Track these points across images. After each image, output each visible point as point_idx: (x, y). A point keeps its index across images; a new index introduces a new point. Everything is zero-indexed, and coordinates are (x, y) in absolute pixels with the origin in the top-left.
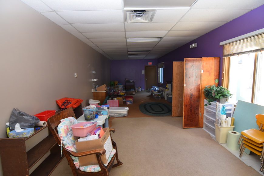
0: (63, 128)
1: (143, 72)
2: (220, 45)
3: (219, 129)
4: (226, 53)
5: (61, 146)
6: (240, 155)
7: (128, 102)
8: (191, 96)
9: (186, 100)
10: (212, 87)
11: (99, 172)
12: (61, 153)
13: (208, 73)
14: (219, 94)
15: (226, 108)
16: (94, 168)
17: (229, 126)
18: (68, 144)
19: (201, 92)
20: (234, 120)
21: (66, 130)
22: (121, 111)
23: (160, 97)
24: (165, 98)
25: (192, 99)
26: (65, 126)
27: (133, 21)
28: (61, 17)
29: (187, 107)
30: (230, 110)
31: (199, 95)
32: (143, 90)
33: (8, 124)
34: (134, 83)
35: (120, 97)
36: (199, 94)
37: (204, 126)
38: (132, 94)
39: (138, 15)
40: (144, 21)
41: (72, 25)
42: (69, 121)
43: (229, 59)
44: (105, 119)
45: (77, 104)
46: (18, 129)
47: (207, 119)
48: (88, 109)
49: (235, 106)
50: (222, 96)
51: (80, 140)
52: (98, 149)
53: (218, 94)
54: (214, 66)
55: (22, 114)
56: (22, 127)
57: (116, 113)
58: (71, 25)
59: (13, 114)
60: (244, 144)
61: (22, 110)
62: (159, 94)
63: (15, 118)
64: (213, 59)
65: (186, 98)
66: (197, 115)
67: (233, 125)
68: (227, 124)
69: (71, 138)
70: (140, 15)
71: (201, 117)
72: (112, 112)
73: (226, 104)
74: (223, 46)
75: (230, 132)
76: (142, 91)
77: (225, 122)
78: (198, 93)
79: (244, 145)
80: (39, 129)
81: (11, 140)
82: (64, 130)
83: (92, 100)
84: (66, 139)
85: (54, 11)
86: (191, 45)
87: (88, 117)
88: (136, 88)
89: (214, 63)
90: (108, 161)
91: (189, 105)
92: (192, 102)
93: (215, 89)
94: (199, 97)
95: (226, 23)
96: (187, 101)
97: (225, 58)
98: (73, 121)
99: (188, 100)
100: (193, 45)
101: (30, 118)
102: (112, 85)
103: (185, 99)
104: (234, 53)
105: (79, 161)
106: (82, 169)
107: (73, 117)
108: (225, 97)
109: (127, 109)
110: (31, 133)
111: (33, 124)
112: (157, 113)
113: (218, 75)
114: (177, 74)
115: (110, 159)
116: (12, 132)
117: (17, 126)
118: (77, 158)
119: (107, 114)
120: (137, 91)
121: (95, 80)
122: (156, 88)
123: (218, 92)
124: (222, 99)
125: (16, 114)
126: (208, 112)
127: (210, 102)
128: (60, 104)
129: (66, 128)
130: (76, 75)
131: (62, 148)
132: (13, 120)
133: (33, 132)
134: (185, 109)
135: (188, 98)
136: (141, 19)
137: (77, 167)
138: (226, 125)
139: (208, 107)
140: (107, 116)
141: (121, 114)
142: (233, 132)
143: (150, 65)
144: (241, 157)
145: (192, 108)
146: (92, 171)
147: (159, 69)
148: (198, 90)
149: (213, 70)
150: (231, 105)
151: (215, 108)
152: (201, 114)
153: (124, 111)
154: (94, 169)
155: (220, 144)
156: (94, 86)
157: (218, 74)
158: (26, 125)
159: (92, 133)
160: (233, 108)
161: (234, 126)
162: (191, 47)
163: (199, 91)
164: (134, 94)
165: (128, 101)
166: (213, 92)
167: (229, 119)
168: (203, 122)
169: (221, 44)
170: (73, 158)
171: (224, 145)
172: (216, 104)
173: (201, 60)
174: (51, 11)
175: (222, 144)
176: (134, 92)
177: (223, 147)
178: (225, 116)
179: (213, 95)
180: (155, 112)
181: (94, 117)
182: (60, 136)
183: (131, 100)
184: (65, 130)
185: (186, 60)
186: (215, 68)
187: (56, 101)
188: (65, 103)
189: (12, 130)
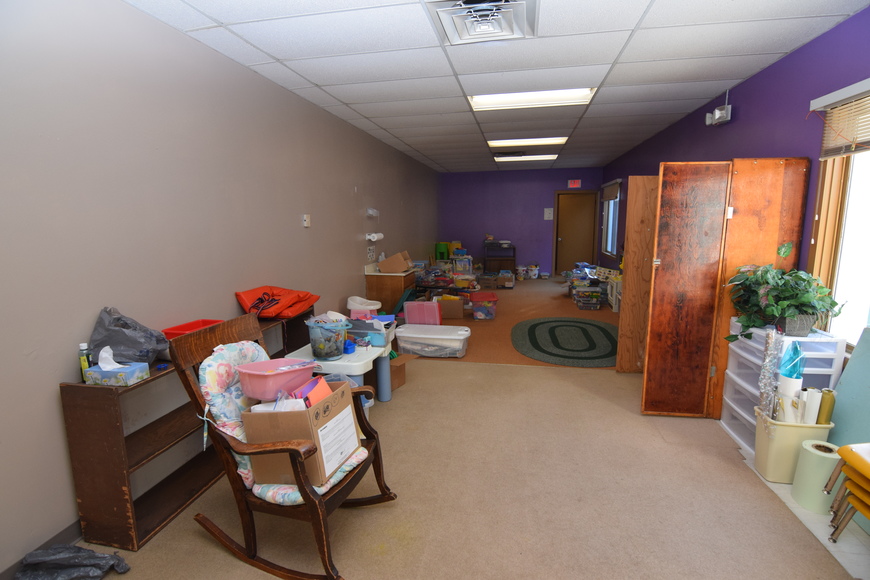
0: (214, 368)
1: (549, 214)
2: (811, 109)
3: (767, 427)
4: (832, 140)
5: (205, 418)
6: (832, 535)
7: (480, 313)
8: (681, 303)
9: (660, 315)
10: (759, 273)
11: (299, 506)
12: (205, 439)
13: (754, 221)
14: (785, 299)
15: (805, 354)
16: (283, 492)
17: (811, 420)
18: (226, 416)
19: (722, 290)
20: (833, 402)
21: (225, 376)
22: (443, 339)
23: (594, 300)
24: (612, 307)
25: (684, 313)
26: (221, 365)
27: (467, 39)
28: (247, 42)
29: (660, 340)
30: (829, 362)
31: (713, 300)
32: (545, 274)
33: (84, 346)
34: (514, 249)
35: (457, 295)
36: (713, 297)
37: (725, 413)
38: (504, 287)
39: (480, 16)
40: (506, 34)
41: (285, 65)
42: (236, 353)
43: (847, 164)
44: (374, 357)
45: (298, 306)
46: (107, 361)
47: (738, 391)
48: (320, 324)
49: (849, 348)
50: (797, 307)
51: (258, 409)
52: (295, 441)
53: (778, 299)
54: (780, 194)
55: (126, 325)
56: (119, 358)
57: (428, 345)
58: (281, 63)
59: (100, 323)
60: (850, 493)
61: (127, 313)
62: (593, 292)
63: (105, 333)
64: (777, 166)
65: (658, 309)
66: (701, 374)
67: (828, 421)
68: (799, 414)
69: (239, 402)
70: (488, 16)
71: (714, 380)
72: (414, 340)
73: (810, 338)
74: (822, 115)
75: (808, 445)
76: (540, 277)
77: (795, 405)
78: (708, 292)
79: (850, 499)
80: (165, 369)
81: (90, 388)
82: (217, 377)
83: (358, 299)
84: (218, 401)
85: (221, 25)
86: (708, 115)
87: (321, 346)
88: (521, 269)
89: (781, 182)
90: (333, 481)
91: (672, 333)
92: (683, 325)
93: (771, 281)
94: (709, 308)
95: (840, 19)
96: (664, 319)
97: (830, 161)
98: (250, 354)
99: (669, 315)
100: (718, 114)
101: (142, 337)
102: (442, 254)
103: (657, 313)
104: (860, 139)
105: (252, 467)
106: (257, 490)
107: (256, 341)
108: (806, 313)
109: (462, 333)
110: (140, 375)
111: (148, 351)
112: (567, 353)
113: (796, 229)
114: (642, 222)
115: (339, 476)
116: (94, 368)
117: (106, 353)
118: (246, 457)
119: (383, 343)
120: (522, 279)
121: (374, 237)
122: (587, 270)
123: (783, 291)
124: (794, 319)
125: (107, 323)
126: (743, 365)
127: (748, 327)
128: (248, 304)
129: (223, 370)
130: (306, 220)
131: (206, 426)
132: (99, 338)
133: (146, 375)
134: (653, 346)
135: (668, 308)
136: (491, 29)
137: (248, 483)
138: (796, 416)
139: (742, 345)
140: (383, 349)
141: (443, 348)
142: (819, 447)
143: (575, 189)
144: (835, 541)
145: (681, 347)
146: (279, 499)
147: (606, 204)
148: (709, 282)
149: (776, 208)
150: (833, 345)
151: (762, 348)
152: (717, 370)
153: (455, 337)
154: (283, 497)
155: (769, 484)
156: (371, 256)
157: (796, 222)
158: (130, 353)
159: (297, 392)
160: (839, 355)
161: (832, 425)
162: (708, 122)
163: (713, 287)
164: (511, 288)
165: (482, 308)
166: (762, 291)
167: (814, 397)
168: (721, 399)
169: (816, 104)
170: (238, 458)
171: (782, 491)
172: (768, 336)
173: (726, 170)
174: (211, 25)
175: (771, 486)
176: (510, 280)
177: (774, 497)
178: (798, 383)
179: (763, 303)
181: (337, 349)
182: (203, 390)
183: (491, 305)
184: (220, 376)
185: (665, 169)
186: (785, 202)
187: (237, 295)
188: (261, 301)
189: (93, 363)
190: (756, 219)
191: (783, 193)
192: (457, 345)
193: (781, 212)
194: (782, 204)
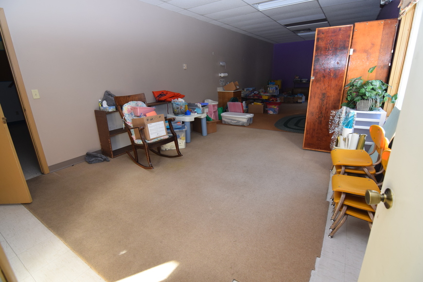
5: (123, 120)
7: (271, 111)
8: (324, 98)
9: (313, 104)
13: (364, 55)
18: (128, 120)
20: (364, 140)
21: (130, 109)
22: (239, 117)
25: (325, 103)
29: (313, 115)
31: (340, 96)
33: (100, 100)
48: (176, 103)
54: (380, 40)
59: (105, 94)
64: (380, 25)
77: (344, 140)
78: (338, 92)
81: (101, 112)
84: (127, 116)
87: (176, 110)
89: (381, 33)
91: (318, 112)
92: (324, 109)
96: (315, 106)
99: (317, 103)
107: (144, 102)
117: (105, 103)
128: (156, 96)
132: (104, 98)
133: (114, 110)
135: (317, 100)
137: (134, 140)
149: (377, 48)
153: (244, 118)
154: (139, 143)
156: (222, 83)
163: (340, 90)
165: (271, 109)
178: (351, 131)
180: (299, 128)
181: (182, 112)
183: (275, 107)
185: (319, 31)
186: (383, 44)
187: (153, 92)
188: (160, 94)
189: (102, 106)
190: (366, 54)
191: (382, 40)
192: (245, 120)
193: (380, 50)
194: (381, 45)
